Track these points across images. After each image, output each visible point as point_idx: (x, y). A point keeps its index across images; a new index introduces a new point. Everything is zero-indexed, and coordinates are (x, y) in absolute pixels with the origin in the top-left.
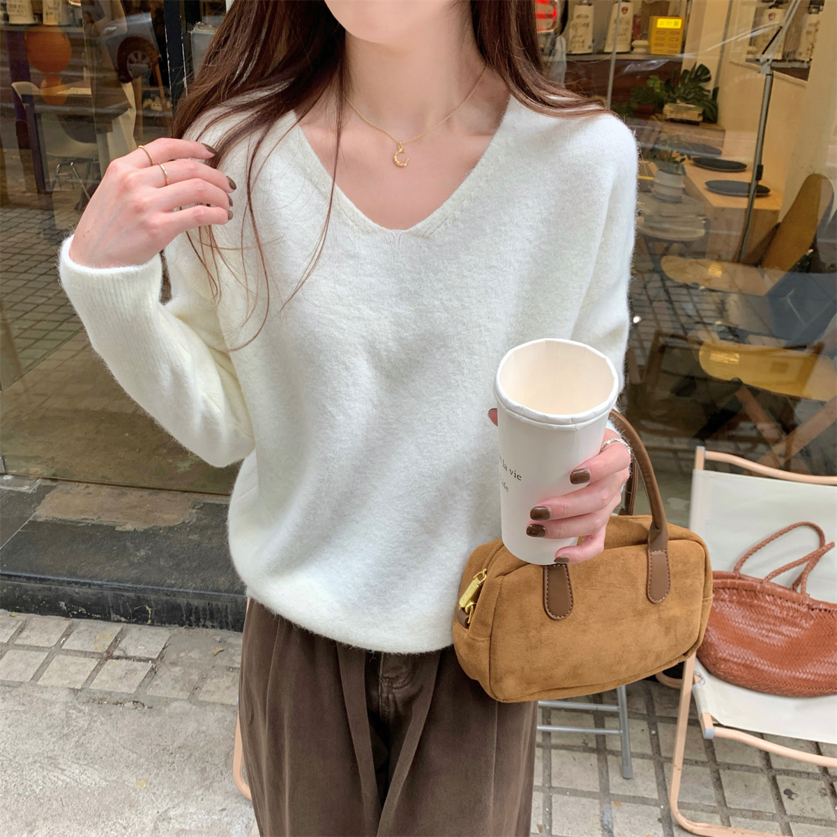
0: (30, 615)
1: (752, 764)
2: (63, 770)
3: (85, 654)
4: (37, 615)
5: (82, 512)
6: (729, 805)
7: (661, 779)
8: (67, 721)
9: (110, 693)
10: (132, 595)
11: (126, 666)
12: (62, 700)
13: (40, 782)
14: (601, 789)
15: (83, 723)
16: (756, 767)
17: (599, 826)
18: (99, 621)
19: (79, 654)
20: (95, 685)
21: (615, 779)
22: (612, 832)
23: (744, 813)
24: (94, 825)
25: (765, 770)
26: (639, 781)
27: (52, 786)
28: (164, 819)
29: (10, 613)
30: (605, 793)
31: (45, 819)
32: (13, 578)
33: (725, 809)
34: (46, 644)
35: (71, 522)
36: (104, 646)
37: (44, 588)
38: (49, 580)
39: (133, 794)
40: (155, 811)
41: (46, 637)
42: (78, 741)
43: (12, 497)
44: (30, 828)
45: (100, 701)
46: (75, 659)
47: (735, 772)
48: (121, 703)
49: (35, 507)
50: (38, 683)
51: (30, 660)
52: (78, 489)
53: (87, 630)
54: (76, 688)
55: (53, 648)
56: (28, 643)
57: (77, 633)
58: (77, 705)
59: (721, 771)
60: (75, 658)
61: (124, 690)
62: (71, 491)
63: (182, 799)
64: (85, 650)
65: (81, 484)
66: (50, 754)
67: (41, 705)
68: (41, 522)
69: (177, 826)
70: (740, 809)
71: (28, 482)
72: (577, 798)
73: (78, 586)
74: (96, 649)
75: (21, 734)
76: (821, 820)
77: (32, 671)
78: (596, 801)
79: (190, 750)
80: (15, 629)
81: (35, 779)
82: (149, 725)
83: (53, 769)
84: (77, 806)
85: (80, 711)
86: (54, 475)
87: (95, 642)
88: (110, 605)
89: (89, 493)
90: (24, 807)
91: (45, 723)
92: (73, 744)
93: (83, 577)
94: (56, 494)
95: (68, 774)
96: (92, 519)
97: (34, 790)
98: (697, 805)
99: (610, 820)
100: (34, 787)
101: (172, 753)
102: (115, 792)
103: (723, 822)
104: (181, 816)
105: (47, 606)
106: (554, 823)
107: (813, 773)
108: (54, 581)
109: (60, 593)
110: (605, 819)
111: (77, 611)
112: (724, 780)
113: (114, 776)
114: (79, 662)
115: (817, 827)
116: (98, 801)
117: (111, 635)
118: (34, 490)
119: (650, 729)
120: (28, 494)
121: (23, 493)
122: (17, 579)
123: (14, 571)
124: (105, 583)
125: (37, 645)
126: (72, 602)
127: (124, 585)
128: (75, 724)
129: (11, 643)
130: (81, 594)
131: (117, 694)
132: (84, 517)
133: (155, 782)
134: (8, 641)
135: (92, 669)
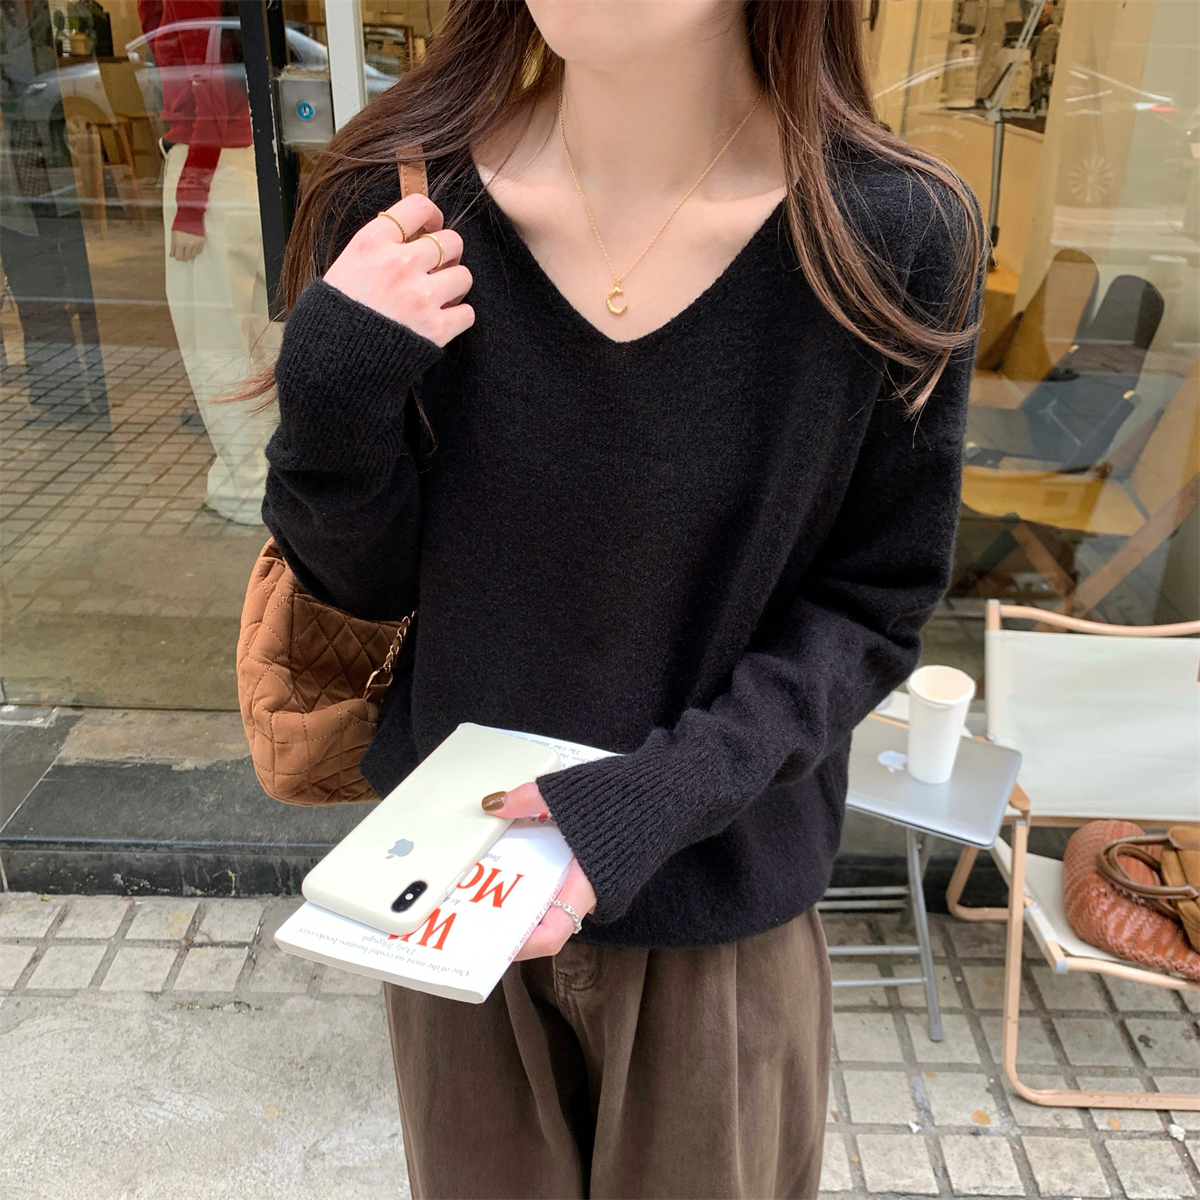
0: (71, 896)
1: (1091, 1008)
2: (161, 1104)
3: (156, 943)
4: (81, 896)
5: (125, 749)
6: (1072, 1063)
7: (980, 1037)
8: (152, 1037)
9: (202, 994)
10: (209, 856)
11: (215, 955)
12: (139, 1009)
13: (131, 1122)
14: (905, 1058)
15: (173, 1037)
16: (1097, 1012)
17: (911, 1105)
18: (167, 897)
19: (150, 944)
20: (179, 985)
21: (920, 1042)
22: (930, 1112)
23: (1093, 1070)
24: (221, 1173)
25: (1109, 1014)
26: (951, 1042)
27: (150, 1127)
28: (315, 1156)
29: (40, 896)
30: (910, 1062)
31: (149, 1172)
32: (45, 846)
33: (1068, 1068)
34: (102, 935)
35: (114, 763)
36: (181, 930)
37: (92, 856)
38: (99, 844)
39: (264, 1126)
40: (300, 1147)
41: (101, 925)
42: (173, 1063)
43: (21, 734)
44: (129, 1187)
45: (189, 1005)
46: (145, 952)
47: (1072, 1021)
48: (218, 1007)
49: (58, 747)
50: (102, 988)
51: (83, 958)
52: (114, 718)
53: (154, 910)
54: (155, 990)
55: (113, 939)
56: (76, 936)
57: (142, 915)
58: (161, 1013)
59: (1054, 1021)
60: (146, 950)
61: (221, 987)
62: (105, 721)
63: (332, 1126)
64: (156, 938)
65: (115, 711)
66: (139, 1084)
67: (111, 1018)
68: (70, 767)
69: (336, 1163)
70: (1088, 1067)
71: (39, 713)
72: (877, 1073)
73: (139, 849)
74: (171, 935)
75: (91, 1059)
76: (1190, 1070)
77: (89, 973)
78: (902, 1074)
79: (327, 1061)
80: (52, 918)
81: (123, 1119)
82: (263, 1032)
83: (146, 1103)
84: (192, 1150)
85: (167, 1022)
86: (74, 700)
87: (169, 926)
88: (183, 873)
89: (129, 723)
90: (115, 1159)
91: (122, 1042)
93: (145, 836)
94: (85, 727)
95: (170, 1108)
96: (141, 758)
97: (125, 1134)
98: (1031, 1066)
99: (925, 1096)
100: (125, 1130)
101: (303, 1067)
102: (239, 1127)
103: (1069, 1085)
104: (338, 1149)
105: (96, 881)
106: (852, 1107)
107: (1169, 1013)
108: (106, 845)
109: (115, 861)
110: (918, 1096)
111: (138, 885)
112: (1061, 1032)
113: (232, 1104)
114: (152, 954)
115: (1189, 1079)
116: (218, 1141)
117: (187, 915)
118: (51, 723)
119: (954, 975)
120: (43, 729)
121: (36, 729)
122: (51, 846)
123: (47, 835)
124: (175, 842)
125: (90, 937)
126: (131, 873)
127: (199, 843)
128: (163, 1039)
129: (50, 937)
130: (143, 860)
131: (212, 994)
132: (128, 755)
133: (290, 1108)
134: (46, 935)
135: (172, 962)
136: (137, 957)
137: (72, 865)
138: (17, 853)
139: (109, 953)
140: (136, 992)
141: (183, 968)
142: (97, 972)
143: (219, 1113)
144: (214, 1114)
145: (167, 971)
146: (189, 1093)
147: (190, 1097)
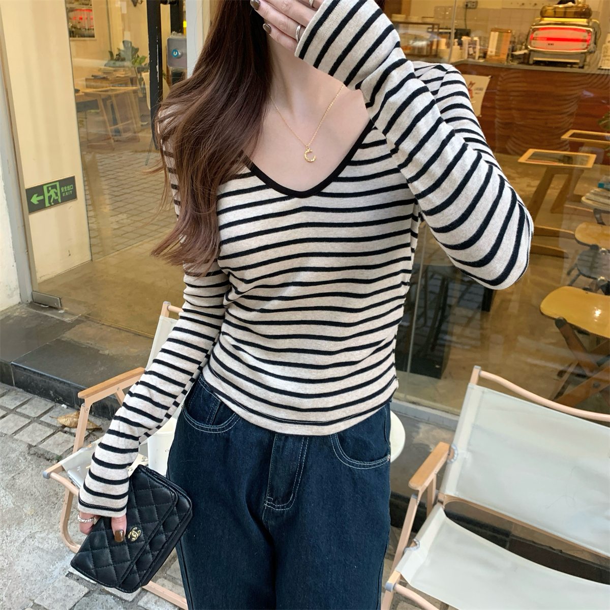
0: (35, 395)
4: (37, 397)
5: (89, 339)
8: (15, 463)
9: (48, 452)
11: (67, 437)
12: (20, 450)
15: (22, 466)
19: (46, 425)
20: (43, 445)
28: (31, 537)
34: (32, 415)
35: (80, 343)
37: (42, 380)
38: (45, 375)
39: (24, 517)
40: (29, 531)
42: (13, 477)
43: (57, 322)
45: (41, 455)
49: (65, 331)
50: (15, 437)
51: (18, 422)
53: (60, 411)
54: (32, 444)
55: (35, 418)
56: (23, 412)
58: (26, 455)
60: (43, 426)
61: (57, 452)
62: (92, 325)
63: (49, 527)
64: (50, 423)
67: (7, 450)
68: (63, 341)
69: (37, 544)
71: (71, 316)
73: (58, 382)
77: (15, 429)
80: (21, 402)
85: (25, 459)
88: (74, 398)
93: (62, 377)
94: (82, 326)
96: (92, 344)
102: (14, 513)
104: (42, 538)
108: (47, 376)
109: (50, 385)
111: (58, 399)
113: (20, 503)
114: (44, 429)
118: (72, 321)
120: (67, 323)
121: (64, 322)
124: (71, 383)
125: (28, 415)
126: (56, 392)
128: (18, 466)
130: (61, 388)
131: (52, 453)
132: (88, 342)
133: (40, 513)
134: (14, 409)
135: (48, 435)
136: (37, 429)
137: (35, 382)
138: (17, 370)
139: (29, 424)
140: (25, 443)
141: (50, 439)
142: (19, 430)
143: (12, 504)
144: (10, 504)
145: (43, 438)
146: (9, 492)
147: (7, 493)
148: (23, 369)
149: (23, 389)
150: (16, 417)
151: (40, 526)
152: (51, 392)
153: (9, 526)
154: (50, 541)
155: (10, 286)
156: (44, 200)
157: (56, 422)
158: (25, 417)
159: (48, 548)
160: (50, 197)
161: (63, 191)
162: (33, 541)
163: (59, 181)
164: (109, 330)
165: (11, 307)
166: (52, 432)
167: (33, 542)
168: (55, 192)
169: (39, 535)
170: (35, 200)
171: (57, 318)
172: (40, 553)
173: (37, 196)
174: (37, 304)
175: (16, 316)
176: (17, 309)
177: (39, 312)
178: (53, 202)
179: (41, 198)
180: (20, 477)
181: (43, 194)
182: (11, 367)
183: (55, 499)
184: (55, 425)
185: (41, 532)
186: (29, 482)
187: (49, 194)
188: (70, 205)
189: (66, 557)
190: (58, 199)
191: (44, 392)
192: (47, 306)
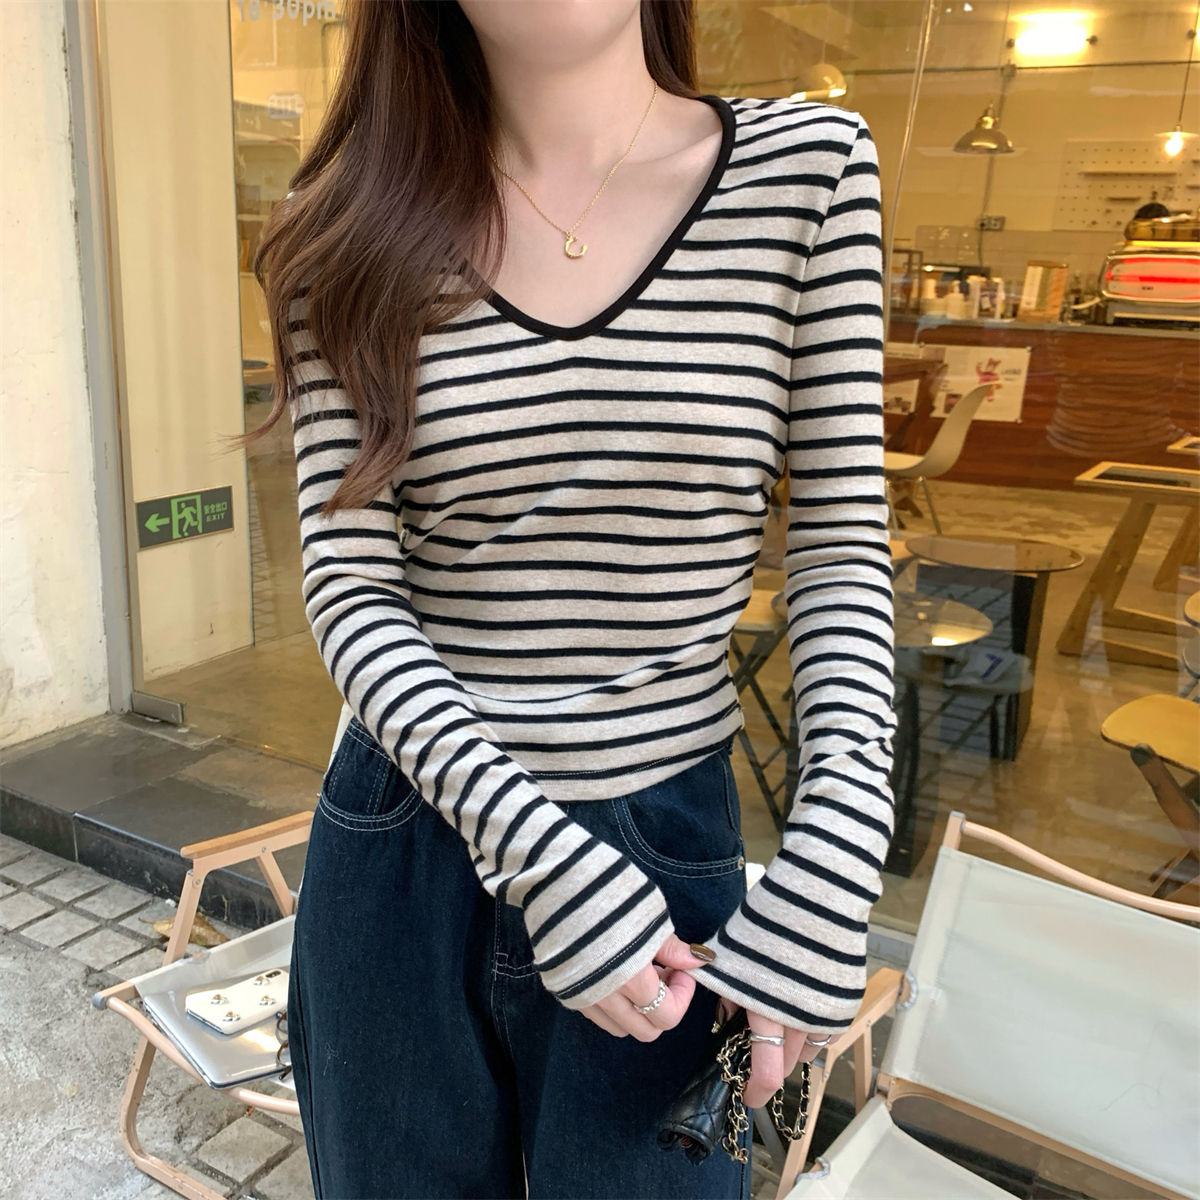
0: (114, 880)
4: (120, 883)
5: (231, 779)
8: (55, 999)
12: (69, 976)
19: (129, 934)
20: (116, 970)
28: (64, 1139)
32: (102, 830)
34: (105, 915)
35: (211, 787)
37: (131, 850)
38: (136, 840)
39: (56, 1099)
41: (112, 907)
42: (48, 1024)
43: (171, 749)
46: (120, 938)
49: (187, 765)
51: (75, 926)
53: (159, 911)
54: (95, 968)
55: (110, 922)
56: (88, 909)
58: (80, 985)
60: (123, 937)
62: (240, 755)
64: (137, 931)
66: (10, 1029)
67: (45, 975)
68: (180, 782)
71: (199, 738)
73: (162, 854)
74: (151, 933)
77: (69, 937)
80: (86, 891)
85: (76, 993)
86: (235, 736)
91: (32, 995)
92: (41, 1025)
94: (219, 757)
95: (10, 1056)
96: (234, 789)
102: (39, 1091)
104: (85, 1141)
109: (146, 860)
111: (161, 888)
113: (52, 1073)
114: (123, 942)
118: (201, 747)
120: (190, 750)
121: (186, 749)
122: (105, 832)
125: (95, 913)
126: (156, 874)
128: (60, 1005)
130: (165, 867)
132: (228, 784)
133: (88, 1094)
134: (70, 902)
135: (129, 953)
136: (110, 940)
137: (117, 852)
138: (84, 829)
139: (96, 930)
140: (83, 964)
141: (132, 960)
142: (73, 940)
143: (37, 1075)
144: (33, 1074)
145: (120, 958)
146: (34, 1051)
147: (32, 1054)
148: (95, 828)
149: (93, 867)
150: (73, 916)
151: (84, 1119)
152: (147, 875)
153: (25, 1116)
154: (99, 1148)
155: (91, 680)
156: (170, 526)
157: (150, 929)
158: (90, 919)
159: (93, 1161)
160: (182, 522)
161: (207, 512)
162: (66, 1145)
163: (201, 493)
164: (270, 763)
165: (90, 720)
166: (139, 947)
167: (66, 1149)
168: (192, 513)
169: (79, 1136)
170: (153, 524)
171: (173, 740)
172: (77, 1170)
173: (158, 518)
174: (140, 716)
175: (97, 736)
176: (101, 723)
177: (141, 730)
178: (187, 530)
179: (165, 521)
180: (61, 1025)
181: (169, 515)
182: (73, 823)
183: (122, 1069)
184: (148, 935)
185: (84, 1129)
186: (76, 1036)
187: (181, 516)
188: (219, 539)
189: (127, 1180)
190: (196, 527)
191: (134, 873)
192: (157, 721)
